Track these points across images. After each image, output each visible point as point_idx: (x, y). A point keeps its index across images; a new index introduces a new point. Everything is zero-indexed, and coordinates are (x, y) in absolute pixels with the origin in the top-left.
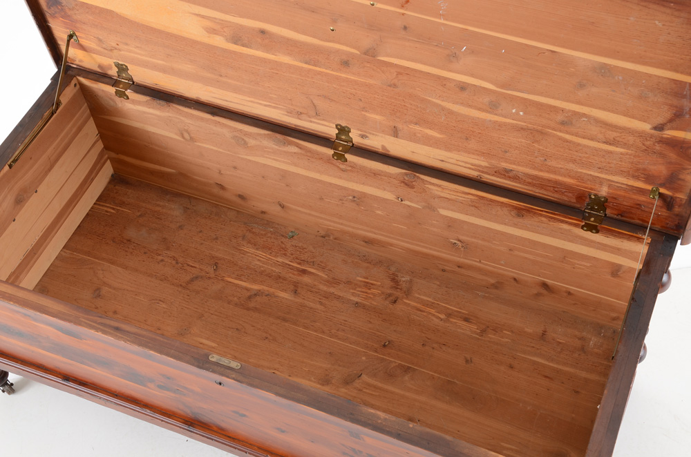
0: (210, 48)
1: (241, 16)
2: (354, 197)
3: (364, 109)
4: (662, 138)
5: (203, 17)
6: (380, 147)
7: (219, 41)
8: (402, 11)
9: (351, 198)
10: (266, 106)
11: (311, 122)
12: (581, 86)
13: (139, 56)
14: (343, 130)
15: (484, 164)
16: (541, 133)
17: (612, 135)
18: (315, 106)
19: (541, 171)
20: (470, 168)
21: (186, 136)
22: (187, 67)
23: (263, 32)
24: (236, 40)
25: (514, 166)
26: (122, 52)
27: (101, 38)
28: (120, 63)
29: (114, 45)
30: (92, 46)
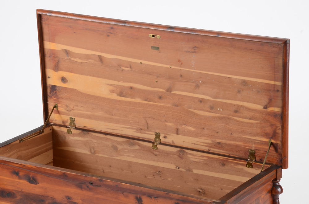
0: (110, 101)
1: (124, 82)
2: (159, 172)
3: (166, 121)
4: (267, 112)
5: (110, 85)
6: (171, 142)
7: (115, 97)
8: (180, 68)
9: (158, 172)
10: (128, 128)
11: (145, 133)
12: (239, 92)
13: (81, 112)
14: (158, 136)
15: (210, 142)
16: (228, 118)
17: (252, 114)
18: (147, 124)
19: (231, 140)
20: (205, 146)
21: (93, 151)
22: (99, 113)
23: (131, 88)
24: (121, 94)
25: (221, 140)
26: (75, 111)
27: (68, 105)
28: (72, 117)
29: (72, 107)
30: (62, 110)
